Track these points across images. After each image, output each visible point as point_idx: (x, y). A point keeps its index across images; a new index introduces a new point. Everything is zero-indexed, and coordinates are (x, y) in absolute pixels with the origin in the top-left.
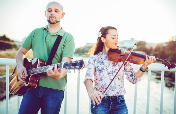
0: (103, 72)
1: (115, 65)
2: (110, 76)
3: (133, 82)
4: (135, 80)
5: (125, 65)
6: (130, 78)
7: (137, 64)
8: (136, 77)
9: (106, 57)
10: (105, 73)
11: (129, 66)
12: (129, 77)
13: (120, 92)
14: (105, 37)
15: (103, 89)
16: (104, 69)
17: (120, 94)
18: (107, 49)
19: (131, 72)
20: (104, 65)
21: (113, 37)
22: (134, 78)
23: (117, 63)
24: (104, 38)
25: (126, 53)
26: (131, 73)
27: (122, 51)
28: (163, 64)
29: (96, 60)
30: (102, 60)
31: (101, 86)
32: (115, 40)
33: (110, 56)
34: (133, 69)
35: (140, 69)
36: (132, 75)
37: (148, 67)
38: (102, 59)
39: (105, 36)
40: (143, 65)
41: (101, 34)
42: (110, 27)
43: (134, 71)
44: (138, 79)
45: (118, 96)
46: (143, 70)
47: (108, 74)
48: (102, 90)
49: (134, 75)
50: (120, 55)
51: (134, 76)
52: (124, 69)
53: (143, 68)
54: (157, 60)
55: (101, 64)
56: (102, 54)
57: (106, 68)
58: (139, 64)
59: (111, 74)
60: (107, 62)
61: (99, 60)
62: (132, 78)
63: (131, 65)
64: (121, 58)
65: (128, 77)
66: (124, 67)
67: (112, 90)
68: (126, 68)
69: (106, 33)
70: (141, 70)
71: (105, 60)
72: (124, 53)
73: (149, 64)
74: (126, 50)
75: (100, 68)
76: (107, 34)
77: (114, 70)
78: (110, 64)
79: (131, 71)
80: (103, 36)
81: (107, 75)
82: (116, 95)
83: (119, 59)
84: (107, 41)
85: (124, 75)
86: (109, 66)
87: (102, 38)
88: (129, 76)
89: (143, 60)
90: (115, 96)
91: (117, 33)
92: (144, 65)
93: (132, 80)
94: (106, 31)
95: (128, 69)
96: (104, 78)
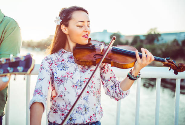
0: (65, 84)
1: (86, 70)
2: (77, 90)
3: (116, 97)
4: (119, 95)
5: (103, 71)
6: (112, 92)
7: (123, 68)
8: (121, 90)
9: (71, 58)
10: (68, 84)
11: (109, 71)
12: (110, 90)
13: (95, 116)
14: (67, 26)
15: (66, 111)
16: (67, 77)
17: (94, 120)
18: (72, 45)
19: (113, 81)
20: (67, 71)
21: (80, 24)
22: (118, 90)
23: (89, 67)
24: (65, 27)
25: (103, 50)
26: (113, 83)
27: (97, 46)
28: (166, 65)
29: (54, 63)
30: (63, 62)
31: (63, 106)
32: (83, 29)
33: (78, 56)
34: (116, 76)
35: (128, 76)
36: (114, 86)
37: (140, 72)
38: (63, 60)
39: (67, 23)
40: (132, 68)
41: (61, 20)
42: (75, 7)
43: (117, 79)
44: (125, 92)
45: (90, 124)
46: (132, 77)
47: (74, 86)
48: (64, 113)
49: (117, 85)
50: (94, 53)
51: (117, 88)
52: (101, 76)
53: (134, 74)
54: (156, 60)
55: (61, 70)
56: (64, 52)
57: (70, 76)
58: (126, 68)
59: (78, 87)
60: (72, 66)
61: (59, 62)
62: (116, 92)
63: (111, 70)
64: (96, 59)
65: (108, 90)
66: (101, 74)
67: (82, 114)
68: (104, 75)
69: (69, 17)
70: (130, 78)
71: (69, 63)
72: (100, 50)
73: (142, 66)
74: (103, 44)
75: (60, 77)
76: (70, 19)
77: (83, 79)
78: (76, 69)
79: (113, 79)
80: (64, 23)
81: (72, 88)
82: (88, 121)
83: (93, 61)
84: (70, 31)
85: (100, 86)
86: (74, 73)
87: (63, 27)
88: (110, 88)
89: (133, 60)
90: (85, 123)
91: (88, 18)
92: (135, 69)
93: (115, 94)
94: (68, 15)
95: (107, 76)
96: (66, 93)
